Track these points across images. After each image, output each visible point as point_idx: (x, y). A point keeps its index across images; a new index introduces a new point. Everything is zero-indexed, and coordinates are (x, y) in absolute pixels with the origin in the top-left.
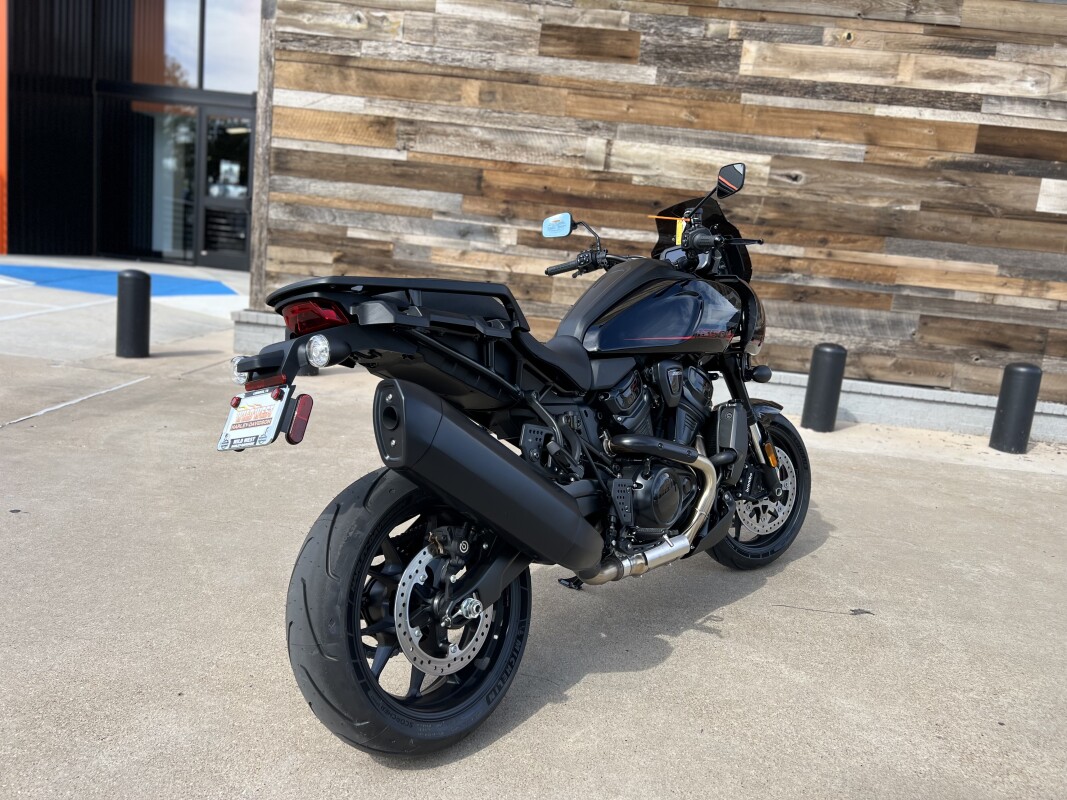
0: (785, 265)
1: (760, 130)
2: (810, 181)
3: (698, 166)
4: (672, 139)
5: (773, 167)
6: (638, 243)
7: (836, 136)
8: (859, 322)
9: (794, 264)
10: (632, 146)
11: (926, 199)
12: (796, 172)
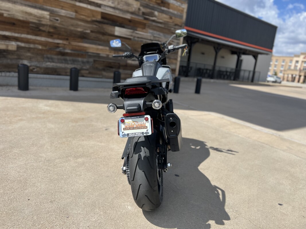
0: (57, 45)
1: (45, 4)
2: (61, 21)
3: (26, 13)
5: (50, 16)
7: (67, 9)
8: (79, 61)
9: (60, 45)
11: (91, 30)
12: (57, 18)
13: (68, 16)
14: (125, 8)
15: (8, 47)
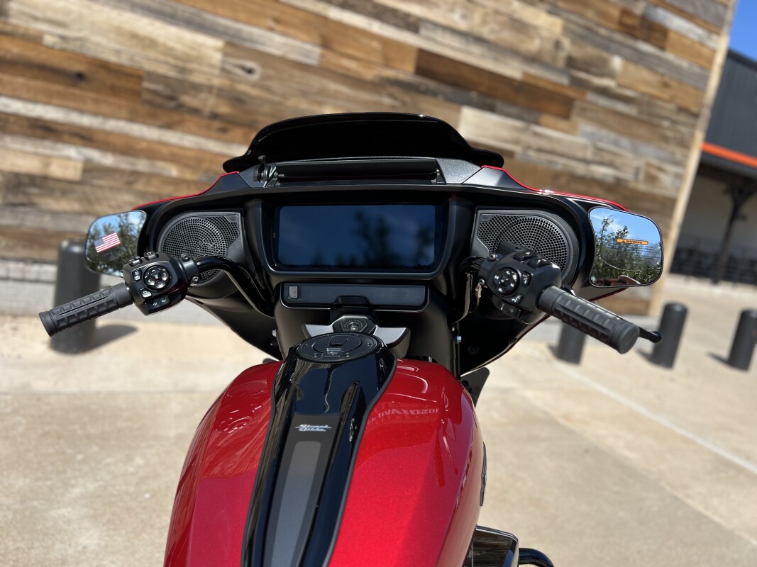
1: (209, 7)
2: (265, 77)
3: (134, 36)
5: (225, 54)
12: (250, 64)
13: (293, 56)
14: (507, 37)
15: (47, 165)
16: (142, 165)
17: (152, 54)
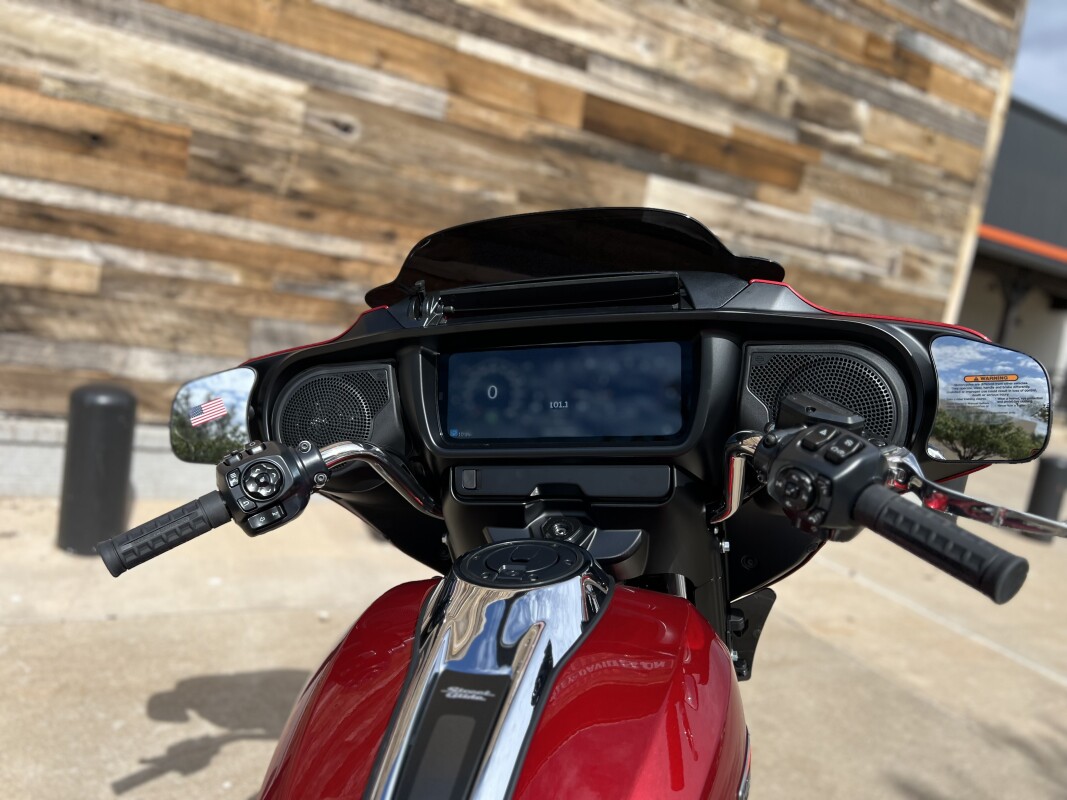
0: (333, 268)
1: (285, 35)
2: (368, 137)
3: (175, 79)
4: (120, 20)
5: (310, 104)
6: (59, 208)
7: (406, 70)
9: (348, 269)
10: (34, 17)
11: (526, 187)
12: (346, 118)
13: (408, 106)
15: (47, 271)
16: (189, 269)
17: (201, 105)
